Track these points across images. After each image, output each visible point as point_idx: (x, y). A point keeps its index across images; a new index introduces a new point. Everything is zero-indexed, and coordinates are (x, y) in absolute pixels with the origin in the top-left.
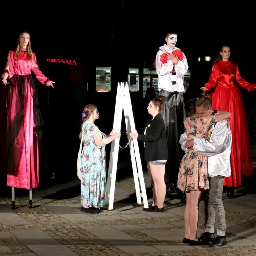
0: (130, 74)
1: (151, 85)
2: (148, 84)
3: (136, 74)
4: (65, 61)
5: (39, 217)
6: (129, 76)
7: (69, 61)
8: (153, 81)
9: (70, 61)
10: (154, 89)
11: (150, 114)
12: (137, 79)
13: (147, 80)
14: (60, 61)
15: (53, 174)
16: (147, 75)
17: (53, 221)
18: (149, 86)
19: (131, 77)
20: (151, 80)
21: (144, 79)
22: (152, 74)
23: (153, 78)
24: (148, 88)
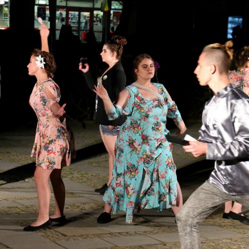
0: (37, 5)
1: (67, 22)
2: (63, 20)
3: (46, 5)
6: (36, 8)
8: (70, 16)
10: (71, 27)
11: (105, 63)
12: (48, 12)
13: (61, 14)
16: (62, 7)
18: (64, 23)
19: (39, 9)
20: (67, 14)
21: (58, 13)
22: (68, 5)
23: (70, 12)
24: (63, 25)
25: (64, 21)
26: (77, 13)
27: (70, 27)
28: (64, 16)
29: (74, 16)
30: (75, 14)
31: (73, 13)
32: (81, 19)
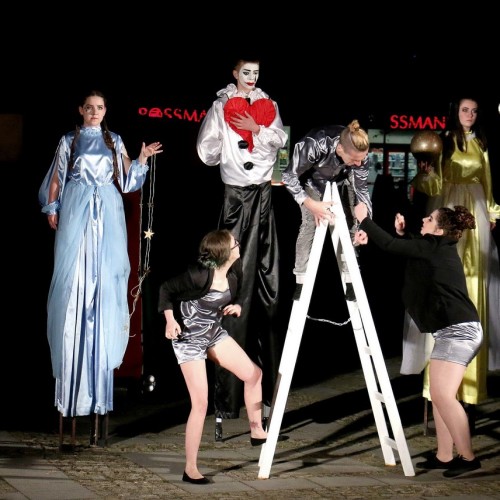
1: (386, 169)
2: (378, 166)
4: (182, 114)
5: (117, 482)
7: (190, 114)
8: (390, 160)
9: (195, 113)
14: (171, 113)
15: (152, 379)
16: (376, 146)
17: (151, 492)
20: (386, 157)
21: (370, 155)
22: (387, 142)
23: (390, 154)
24: (379, 175)
25: (380, 168)
26: (402, 155)
27: (391, 178)
28: (380, 159)
29: (398, 159)
30: (398, 157)
31: (395, 154)
32: (410, 165)
